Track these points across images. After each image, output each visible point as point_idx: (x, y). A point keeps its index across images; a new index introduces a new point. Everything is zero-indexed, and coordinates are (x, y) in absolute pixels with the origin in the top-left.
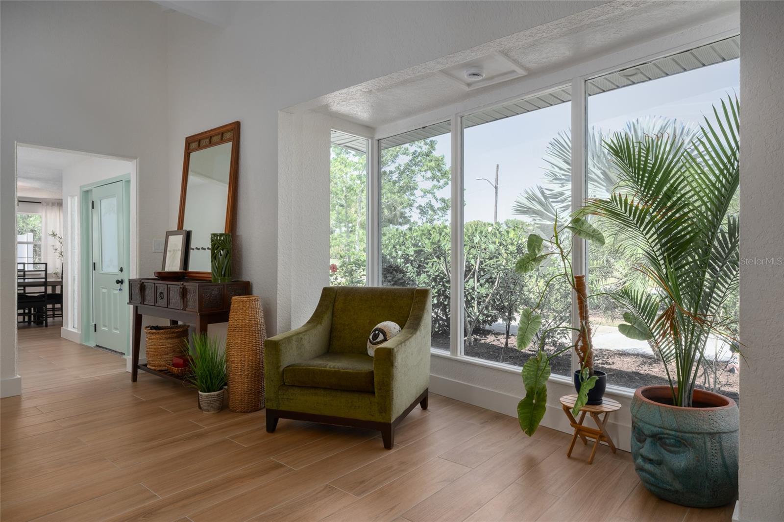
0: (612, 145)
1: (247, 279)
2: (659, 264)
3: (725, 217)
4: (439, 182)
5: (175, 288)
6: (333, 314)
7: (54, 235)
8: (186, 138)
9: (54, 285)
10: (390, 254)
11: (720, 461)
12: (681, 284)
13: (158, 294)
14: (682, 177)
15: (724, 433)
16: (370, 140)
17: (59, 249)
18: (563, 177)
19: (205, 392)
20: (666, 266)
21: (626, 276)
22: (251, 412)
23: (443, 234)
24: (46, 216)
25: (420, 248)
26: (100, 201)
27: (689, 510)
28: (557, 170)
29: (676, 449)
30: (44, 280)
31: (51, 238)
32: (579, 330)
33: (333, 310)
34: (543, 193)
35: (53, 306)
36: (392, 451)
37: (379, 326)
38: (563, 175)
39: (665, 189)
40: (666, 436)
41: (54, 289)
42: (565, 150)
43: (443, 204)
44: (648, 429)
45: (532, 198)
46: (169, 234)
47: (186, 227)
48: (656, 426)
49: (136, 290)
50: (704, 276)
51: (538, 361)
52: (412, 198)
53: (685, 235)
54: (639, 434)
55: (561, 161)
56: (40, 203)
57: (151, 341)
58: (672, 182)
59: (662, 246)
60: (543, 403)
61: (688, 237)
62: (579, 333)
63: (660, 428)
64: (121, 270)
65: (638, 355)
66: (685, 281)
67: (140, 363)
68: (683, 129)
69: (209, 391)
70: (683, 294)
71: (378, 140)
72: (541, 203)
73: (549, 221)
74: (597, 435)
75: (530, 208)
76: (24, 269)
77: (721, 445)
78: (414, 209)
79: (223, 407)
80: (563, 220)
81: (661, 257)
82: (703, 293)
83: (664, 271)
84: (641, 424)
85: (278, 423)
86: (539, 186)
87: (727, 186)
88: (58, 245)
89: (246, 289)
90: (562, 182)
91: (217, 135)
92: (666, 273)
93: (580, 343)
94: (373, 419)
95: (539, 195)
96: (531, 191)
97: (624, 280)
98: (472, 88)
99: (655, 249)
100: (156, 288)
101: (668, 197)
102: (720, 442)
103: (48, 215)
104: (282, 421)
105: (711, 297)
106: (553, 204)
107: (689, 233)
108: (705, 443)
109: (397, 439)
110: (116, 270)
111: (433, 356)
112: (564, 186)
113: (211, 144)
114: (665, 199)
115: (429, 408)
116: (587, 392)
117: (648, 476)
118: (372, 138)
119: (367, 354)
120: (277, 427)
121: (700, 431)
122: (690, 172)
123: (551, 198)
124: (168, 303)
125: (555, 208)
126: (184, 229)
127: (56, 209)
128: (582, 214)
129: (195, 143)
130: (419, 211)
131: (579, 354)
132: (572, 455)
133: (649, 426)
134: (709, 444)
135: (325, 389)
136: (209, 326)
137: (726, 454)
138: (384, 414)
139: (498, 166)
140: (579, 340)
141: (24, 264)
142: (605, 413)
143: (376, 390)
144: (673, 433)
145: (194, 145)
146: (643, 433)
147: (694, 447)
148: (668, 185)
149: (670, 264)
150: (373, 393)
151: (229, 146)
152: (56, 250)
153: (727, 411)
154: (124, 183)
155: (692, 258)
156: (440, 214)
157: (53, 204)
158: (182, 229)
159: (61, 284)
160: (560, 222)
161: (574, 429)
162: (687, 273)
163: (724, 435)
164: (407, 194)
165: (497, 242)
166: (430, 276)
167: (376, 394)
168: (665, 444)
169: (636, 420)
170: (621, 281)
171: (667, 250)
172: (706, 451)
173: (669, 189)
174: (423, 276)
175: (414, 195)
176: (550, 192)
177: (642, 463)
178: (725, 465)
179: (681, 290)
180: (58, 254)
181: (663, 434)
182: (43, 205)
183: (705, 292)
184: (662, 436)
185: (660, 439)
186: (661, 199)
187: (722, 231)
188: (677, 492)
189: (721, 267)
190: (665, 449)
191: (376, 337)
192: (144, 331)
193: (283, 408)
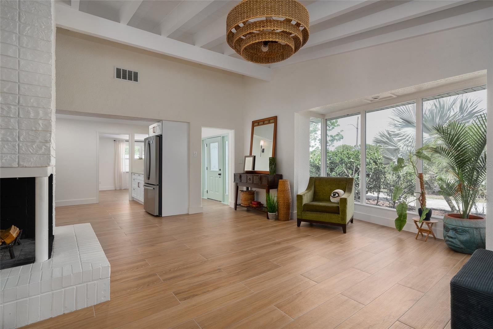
0: (437, 128)
1: (280, 174)
2: (455, 169)
3: (483, 151)
4: (330, 127)
5: (249, 176)
6: (315, 187)
8: (253, 122)
10: (318, 163)
11: (479, 238)
12: (464, 176)
13: (248, 179)
14: (465, 140)
15: (482, 228)
16: (323, 120)
18: (400, 126)
19: (271, 213)
20: (458, 170)
21: (437, 173)
22: (286, 221)
23: (343, 154)
25: (332, 161)
26: (210, 144)
27: (467, 255)
28: (396, 122)
29: (462, 233)
32: (420, 193)
33: (315, 186)
34: (389, 134)
36: (346, 234)
37: (335, 191)
38: (400, 125)
39: (458, 143)
40: (457, 229)
42: (401, 113)
43: (331, 138)
44: (450, 227)
45: (383, 136)
46: (246, 157)
47: (253, 154)
48: (453, 225)
49: (238, 177)
50: (473, 173)
51: (403, 205)
52: (316, 135)
53: (466, 159)
54: (446, 228)
55: (398, 118)
57: (243, 195)
58: (461, 141)
59: (456, 163)
60: (405, 220)
61: (467, 160)
62: (420, 194)
63: (455, 226)
64: (220, 170)
65: (442, 210)
66: (466, 175)
67: (237, 204)
68: (467, 99)
69: (272, 213)
70: (465, 180)
71: (326, 119)
72: (388, 138)
73: (391, 146)
74: (428, 232)
75: (382, 141)
77: (480, 232)
78: (317, 141)
79: (277, 219)
80: (399, 146)
81: (456, 167)
82: (473, 179)
83: (457, 171)
84: (447, 225)
85: (301, 224)
86: (387, 130)
87: (483, 142)
89: (281, 177)
90: (400, 128)
91: (262, 122)
92: (458, 173)
93: (421, 198)
94: (339, 223)
95: (386, 134)
96: (382, 132)
97: (436, 175)
98: (372, 102)
99: (453, 164)
100: (247, 177)
101: (459, 146)
102: (480, 231)
104: (302, 223)
105: (477, 181)
106: (394, 138)
107: (467, 158)
108: (473, 231)
109: (347, 231)
110: (218, 170)
111: (355, 204)
112: (400, 130)
113: (264, 124)
114: (458, 147)
115: (353, 222)
116: (426, 214)
117: (450, 243)
118: (324, 119)
119: (331, 201)
120: (301, 225)
121: (471, 227)
122: (468, 135)
123: (393, 135)
124: (253, 182)
125: (395, 140)
126: (252, 155)
128: (421, 150)
129: (256, 123)
130: (319, 142)
131: (420, 202)
132: (417, 239)
133: (451, 226)
134: (475, 232)
135: (320, 212)
136: (270, 190)
137: (482, 235)
138: (343, 221)
139: (358, 117)
140: (420, 197)
142: (431, 224)
143: (340, 213)
144: (461, 228)
145: (256, 124)
146: (448, 228)
147: (469, 233)
148: (459, 142)
149: (460, 169)
150: (339, 214)
151: (273, 125)
153: (483, 221)
154: (221, 138)
155: (468, 167)
156: (330, 143)
158: (251, 155)
160: (397, 147)
161: (418, 230)
162: (467, 172)
163: (482, 229)
164: (313, 133)
165: (369, 158)
166: (337, 173)
167: (340, 214)
168: (458, 232)
169: (445, 224)
170: (434, 176)
171: (459, 164)
172: (474, 234)
173: (459, 143)
174: (333, 173)
175: (316, 134)
176: (393, 133)
177: (448, 239)
178: (482, 239)
179: (464, 178)
181: (457, 228)
183: (474, 179)
184: (456, 229)
185: (456, 230)
186: (456, 147)
187: (482, 157)
188: (462, 248)
189: (481, 170)
190: (457, 233)
191: (334, 195)
192: (239, 192)
193: (303, 218)
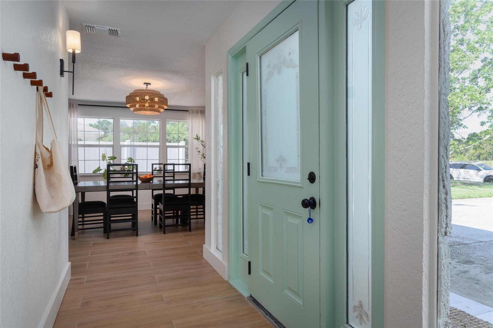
7: (198, 139)
9: (197, 186)
17: (201, 151)
24: (192, 122)
26: (260, 57)
30: (188, 182)
31: (195, 141)
35: (196, 207)
41: (197, 190)
56: (188, 111)
64: (312, 178)
76: (174, 170)
88: (201, 148)
103: (194, 121)
127: (199, 115)
141: (174, 165)
152: (199, 152)
157: (197, 112)
159: (203, 185)
180: (200, 156)
182: (190, 113)
